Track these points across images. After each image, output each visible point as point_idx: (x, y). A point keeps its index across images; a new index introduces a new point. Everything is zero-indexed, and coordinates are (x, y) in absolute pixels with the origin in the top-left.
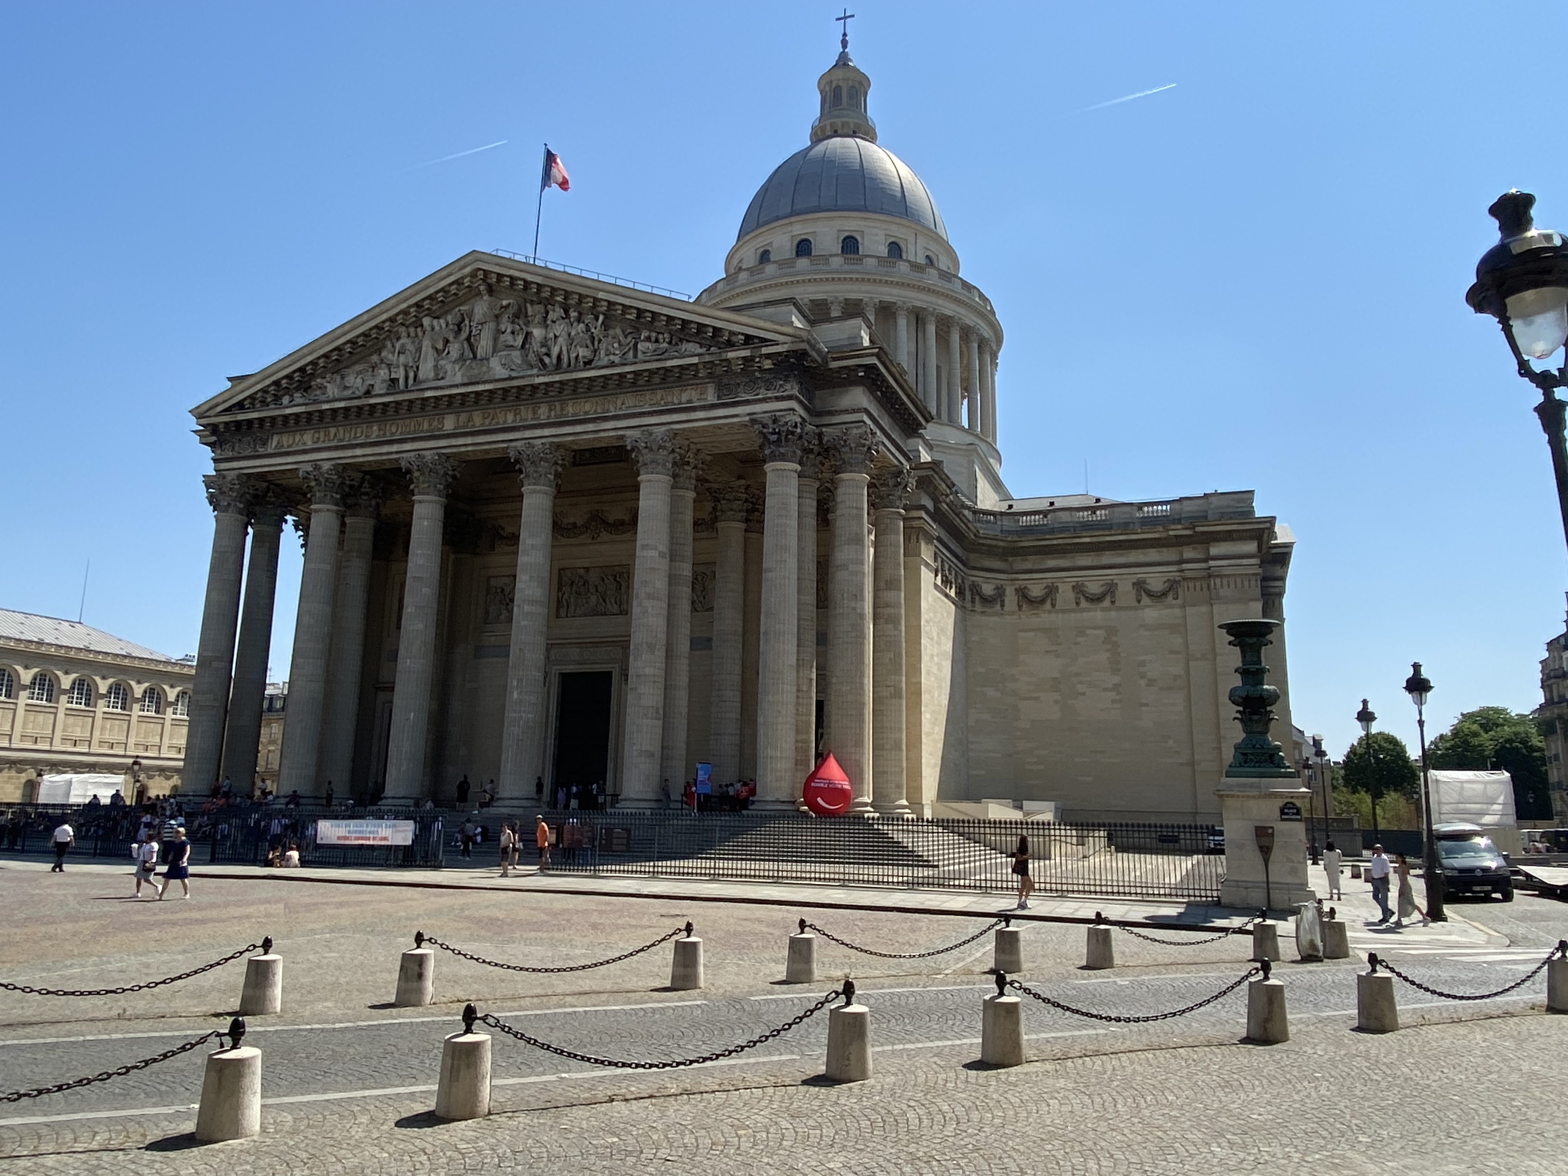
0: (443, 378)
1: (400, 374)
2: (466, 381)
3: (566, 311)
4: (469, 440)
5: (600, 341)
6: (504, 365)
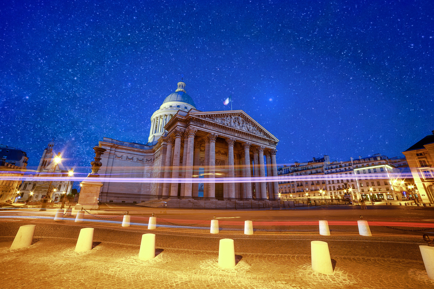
1: (228, 123)
2: (240, 129)
4: (239, 139)
5: (256, 131)
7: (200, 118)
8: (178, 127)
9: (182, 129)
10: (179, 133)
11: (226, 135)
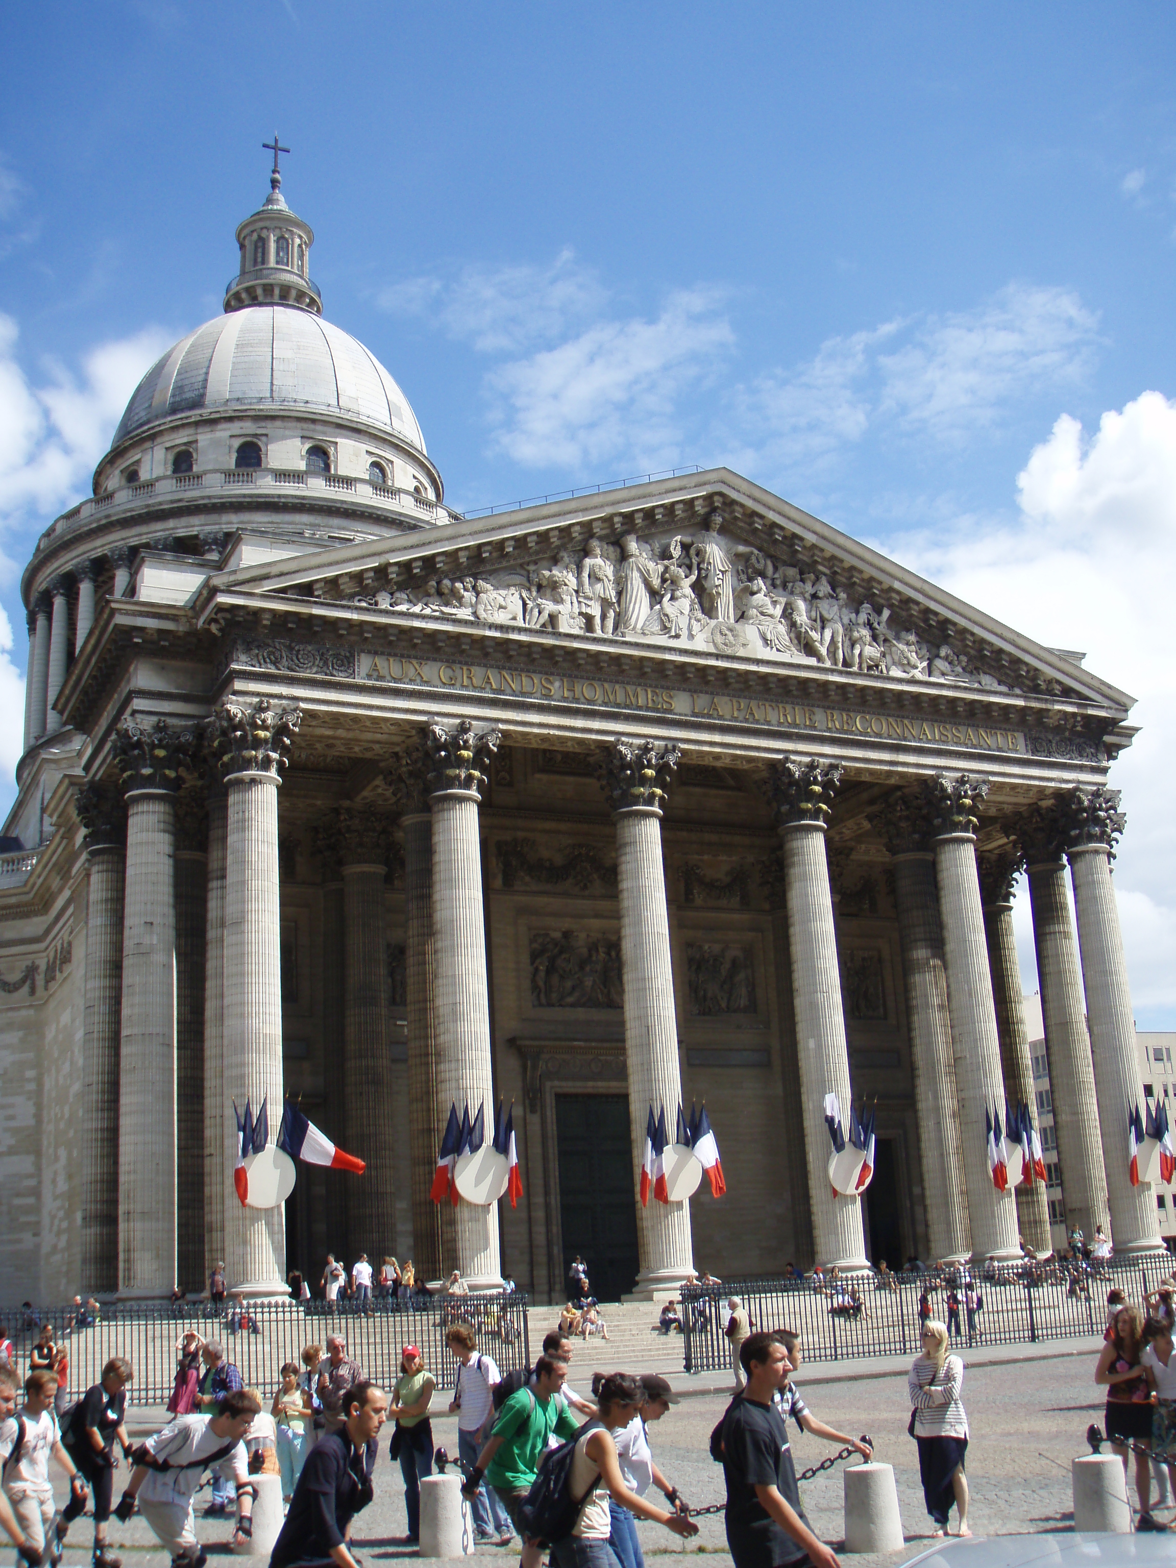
0: (677, 636)
1: (595, 610)
2: (713, 650)
3: (833, 589)
4: (717, 738)
5: (885, 640)
6: (766, 641)
7: (317, 611)
8: (138, 704)
9: (171, 721)
10: (154, 757)
11: (579, 723)
